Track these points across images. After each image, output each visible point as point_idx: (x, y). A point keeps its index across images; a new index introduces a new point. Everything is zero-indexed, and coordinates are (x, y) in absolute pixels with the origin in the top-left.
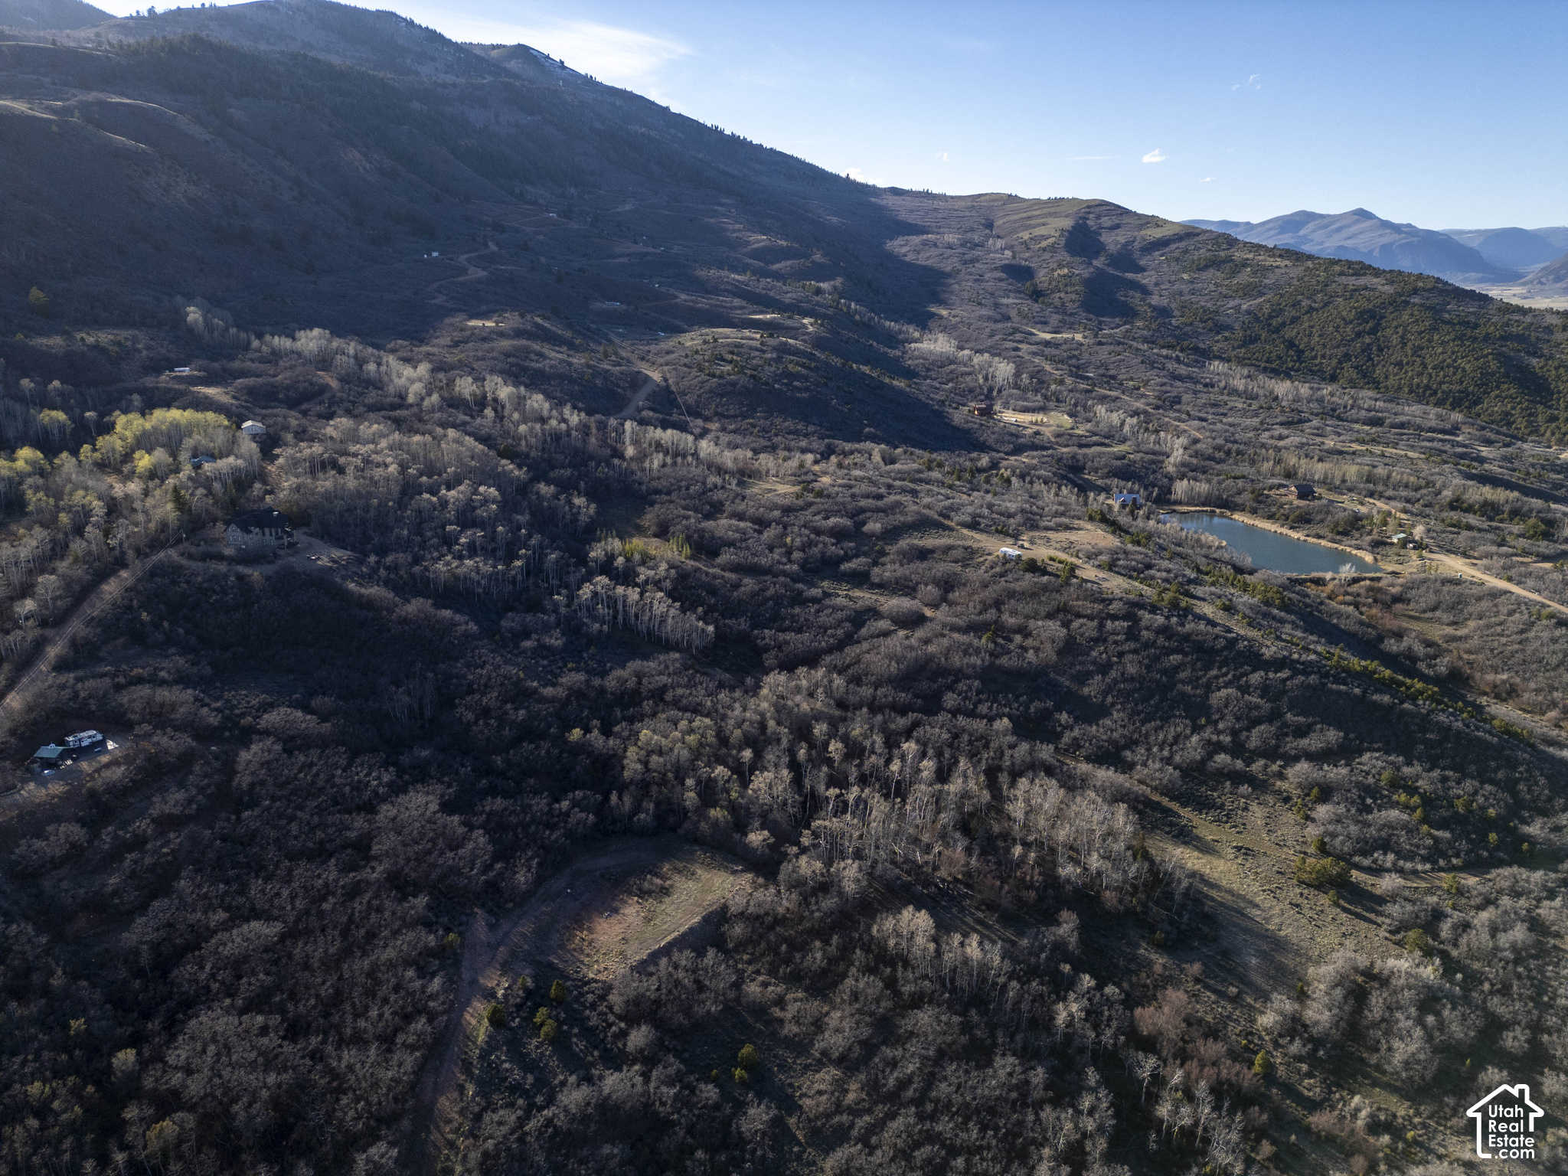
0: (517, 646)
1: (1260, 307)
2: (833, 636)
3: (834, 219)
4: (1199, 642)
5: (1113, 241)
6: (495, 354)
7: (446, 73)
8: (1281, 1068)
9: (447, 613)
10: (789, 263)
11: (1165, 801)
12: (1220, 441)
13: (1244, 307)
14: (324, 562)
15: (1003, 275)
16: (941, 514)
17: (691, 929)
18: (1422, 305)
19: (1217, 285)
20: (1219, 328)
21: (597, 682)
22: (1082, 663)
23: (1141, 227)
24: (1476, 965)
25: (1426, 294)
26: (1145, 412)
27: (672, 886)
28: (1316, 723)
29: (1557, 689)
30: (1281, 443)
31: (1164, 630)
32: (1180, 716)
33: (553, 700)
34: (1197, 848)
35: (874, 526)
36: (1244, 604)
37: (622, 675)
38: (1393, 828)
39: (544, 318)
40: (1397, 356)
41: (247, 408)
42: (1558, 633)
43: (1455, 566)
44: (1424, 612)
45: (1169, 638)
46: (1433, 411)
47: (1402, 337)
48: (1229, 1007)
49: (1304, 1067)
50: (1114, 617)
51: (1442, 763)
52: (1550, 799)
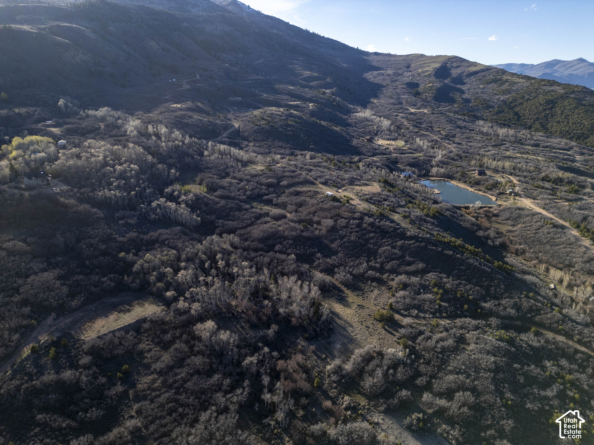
0: (118, 222)
1: (508, 98)
2: (246, 223)
3: (345, 65)
4: (383, 229)
5: (455, 72)
6: (172, 117)
7: (203, 11)
8: (326, 385)
9: (95, 210)
10: (317, 82)
11: (343, 288)
12: (460, 152)
13: (502, 99)
14: (58, 190)
15: (405, 86)
16: (314, 179)
17: (129, 324)
18: (574, 98)
19: (493, 90)
20: (488, 107)
21: (141, 236)
22: (335, 235)
23: (469, 66)
24: (423, 353)
25: (578, 93)
26: (437, 141)
27: (132, 309)
28: (416, 261)
29: (541, 252)
30: (488, 153)
31: (372, 224)
32: (365, 256)
33: (121, 242)
34: (344, 305)
35: (284, 183)
36: (414, 215)
37: (154, 235)
38: (426, 301)
39: (202, 103)
40: (558, 119)
41: (64, 135)
42: (551, 230)
43: (527, 203)
44: (503, 220)
45: (372, 227)
46: (564, 141)
47: (562, 111)
48: (319, 362)
49: (335, 385)
50: (354, 219)
51: (462, 278)
52: (502, 294)
